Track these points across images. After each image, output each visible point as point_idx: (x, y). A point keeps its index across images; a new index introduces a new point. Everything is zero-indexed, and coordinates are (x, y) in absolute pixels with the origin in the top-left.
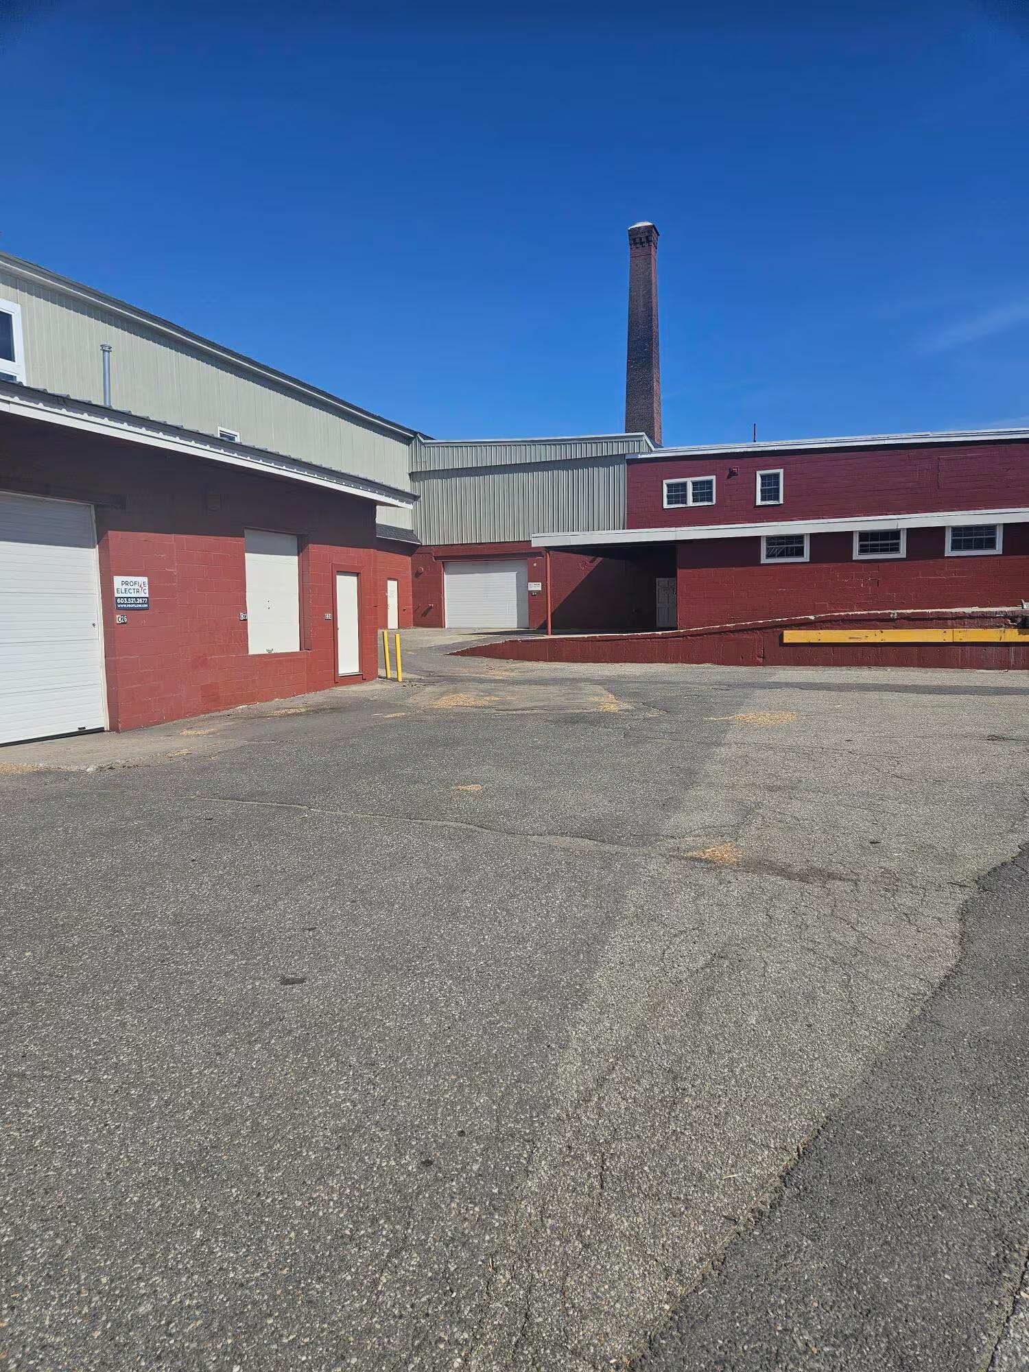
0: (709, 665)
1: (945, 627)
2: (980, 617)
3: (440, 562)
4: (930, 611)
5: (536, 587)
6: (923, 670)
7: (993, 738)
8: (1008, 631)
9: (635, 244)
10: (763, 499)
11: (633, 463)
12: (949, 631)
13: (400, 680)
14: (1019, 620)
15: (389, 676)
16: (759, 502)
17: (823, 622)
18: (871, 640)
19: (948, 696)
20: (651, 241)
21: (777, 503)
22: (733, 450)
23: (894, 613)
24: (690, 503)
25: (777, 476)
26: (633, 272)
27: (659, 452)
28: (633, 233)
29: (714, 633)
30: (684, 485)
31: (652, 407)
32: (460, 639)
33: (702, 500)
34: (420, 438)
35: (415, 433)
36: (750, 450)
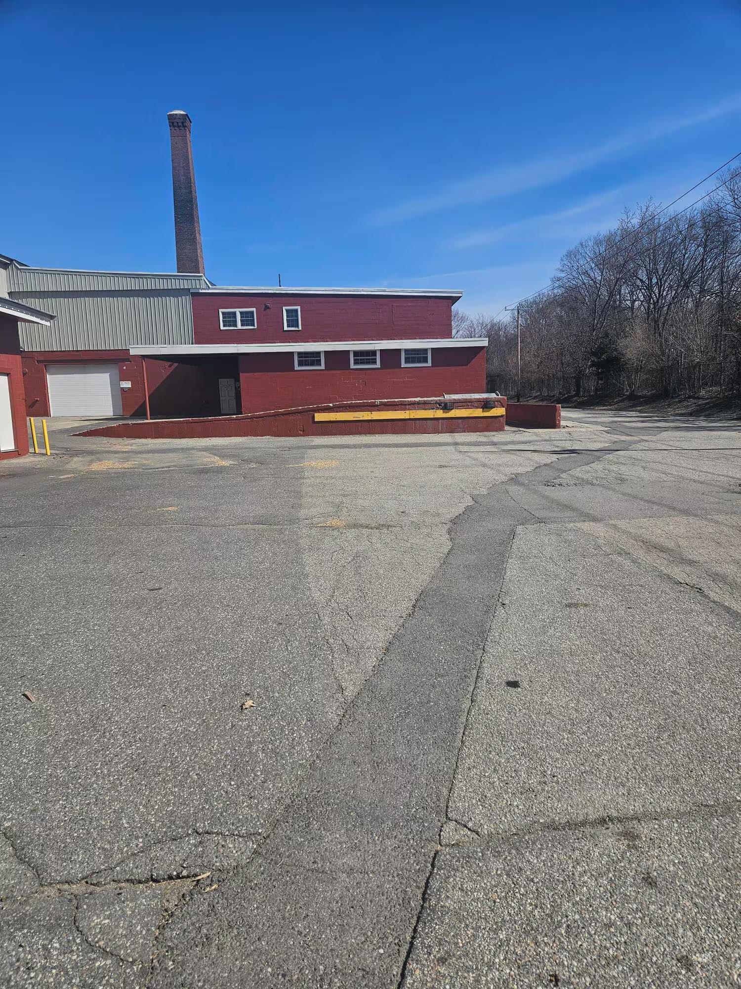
0: (268, 437)
1: (405, 409)
2: (423, 403)
3: (41, 365)
4: (397, 400)
5: (127, 385)
6: (396, 435)
7: (441, 466)
8: (438, 411)
9: (174, 126)
10: (288, 326)
11: (196, 295)
12: (407, 412)
13: (49, 454)
14: (443, 405)
15: (37, 452)
16: (286, 328)
17: (338, 407)
18: (366, 418)
19: (414, 448)
20: (186, 126)
21: (297, 329)
22: (266, 291)
23: (378, 401)
24: (239, 326)
25: (296, 311)
26: (173, 149)
27: (214, 289)
28: (171, 117)
29: (271, 416)
30: (235, 313)
31: (197, 252)
32: (76, 424)
33: (247, 325)
34: (17, 265)
35: (11, 260)
36: (277, 292)
